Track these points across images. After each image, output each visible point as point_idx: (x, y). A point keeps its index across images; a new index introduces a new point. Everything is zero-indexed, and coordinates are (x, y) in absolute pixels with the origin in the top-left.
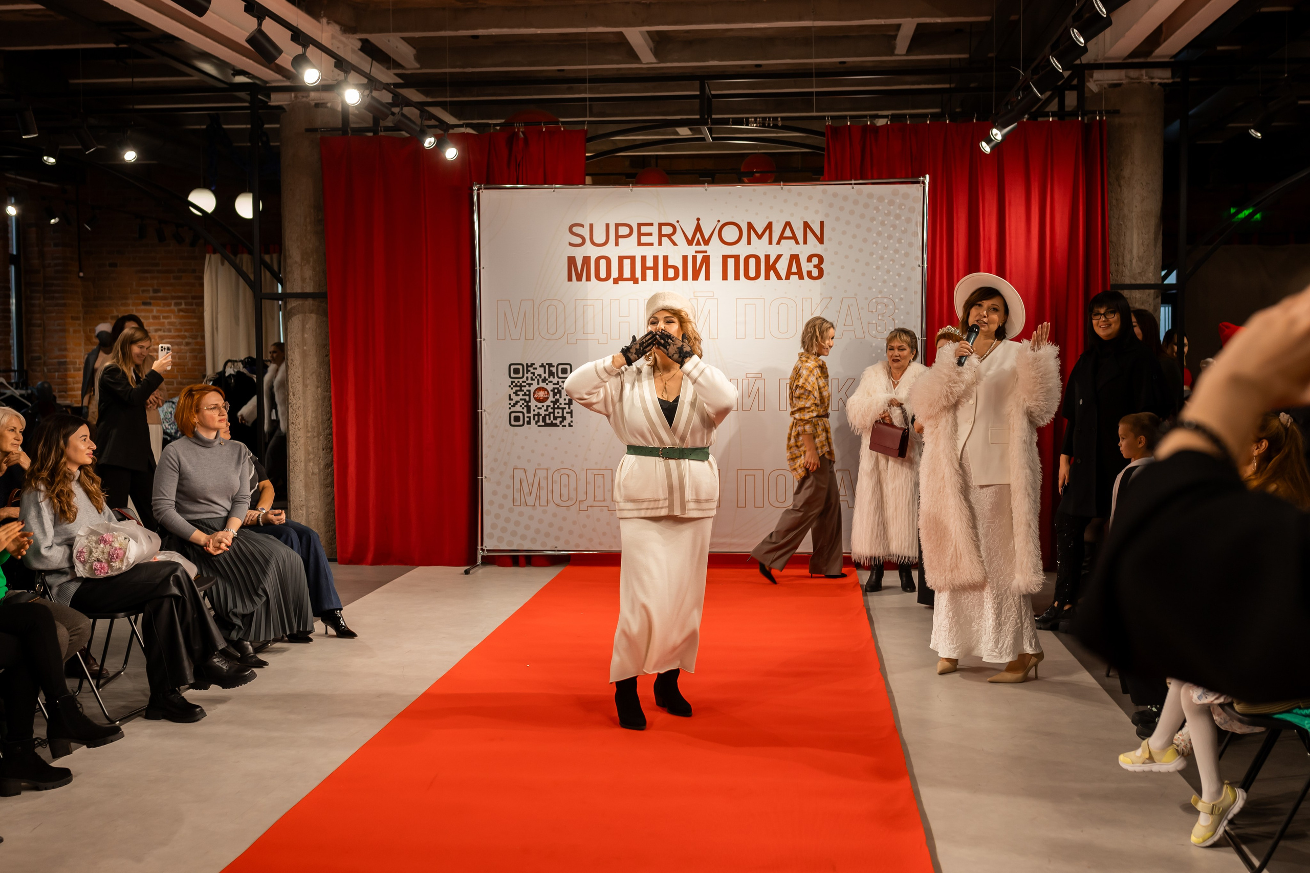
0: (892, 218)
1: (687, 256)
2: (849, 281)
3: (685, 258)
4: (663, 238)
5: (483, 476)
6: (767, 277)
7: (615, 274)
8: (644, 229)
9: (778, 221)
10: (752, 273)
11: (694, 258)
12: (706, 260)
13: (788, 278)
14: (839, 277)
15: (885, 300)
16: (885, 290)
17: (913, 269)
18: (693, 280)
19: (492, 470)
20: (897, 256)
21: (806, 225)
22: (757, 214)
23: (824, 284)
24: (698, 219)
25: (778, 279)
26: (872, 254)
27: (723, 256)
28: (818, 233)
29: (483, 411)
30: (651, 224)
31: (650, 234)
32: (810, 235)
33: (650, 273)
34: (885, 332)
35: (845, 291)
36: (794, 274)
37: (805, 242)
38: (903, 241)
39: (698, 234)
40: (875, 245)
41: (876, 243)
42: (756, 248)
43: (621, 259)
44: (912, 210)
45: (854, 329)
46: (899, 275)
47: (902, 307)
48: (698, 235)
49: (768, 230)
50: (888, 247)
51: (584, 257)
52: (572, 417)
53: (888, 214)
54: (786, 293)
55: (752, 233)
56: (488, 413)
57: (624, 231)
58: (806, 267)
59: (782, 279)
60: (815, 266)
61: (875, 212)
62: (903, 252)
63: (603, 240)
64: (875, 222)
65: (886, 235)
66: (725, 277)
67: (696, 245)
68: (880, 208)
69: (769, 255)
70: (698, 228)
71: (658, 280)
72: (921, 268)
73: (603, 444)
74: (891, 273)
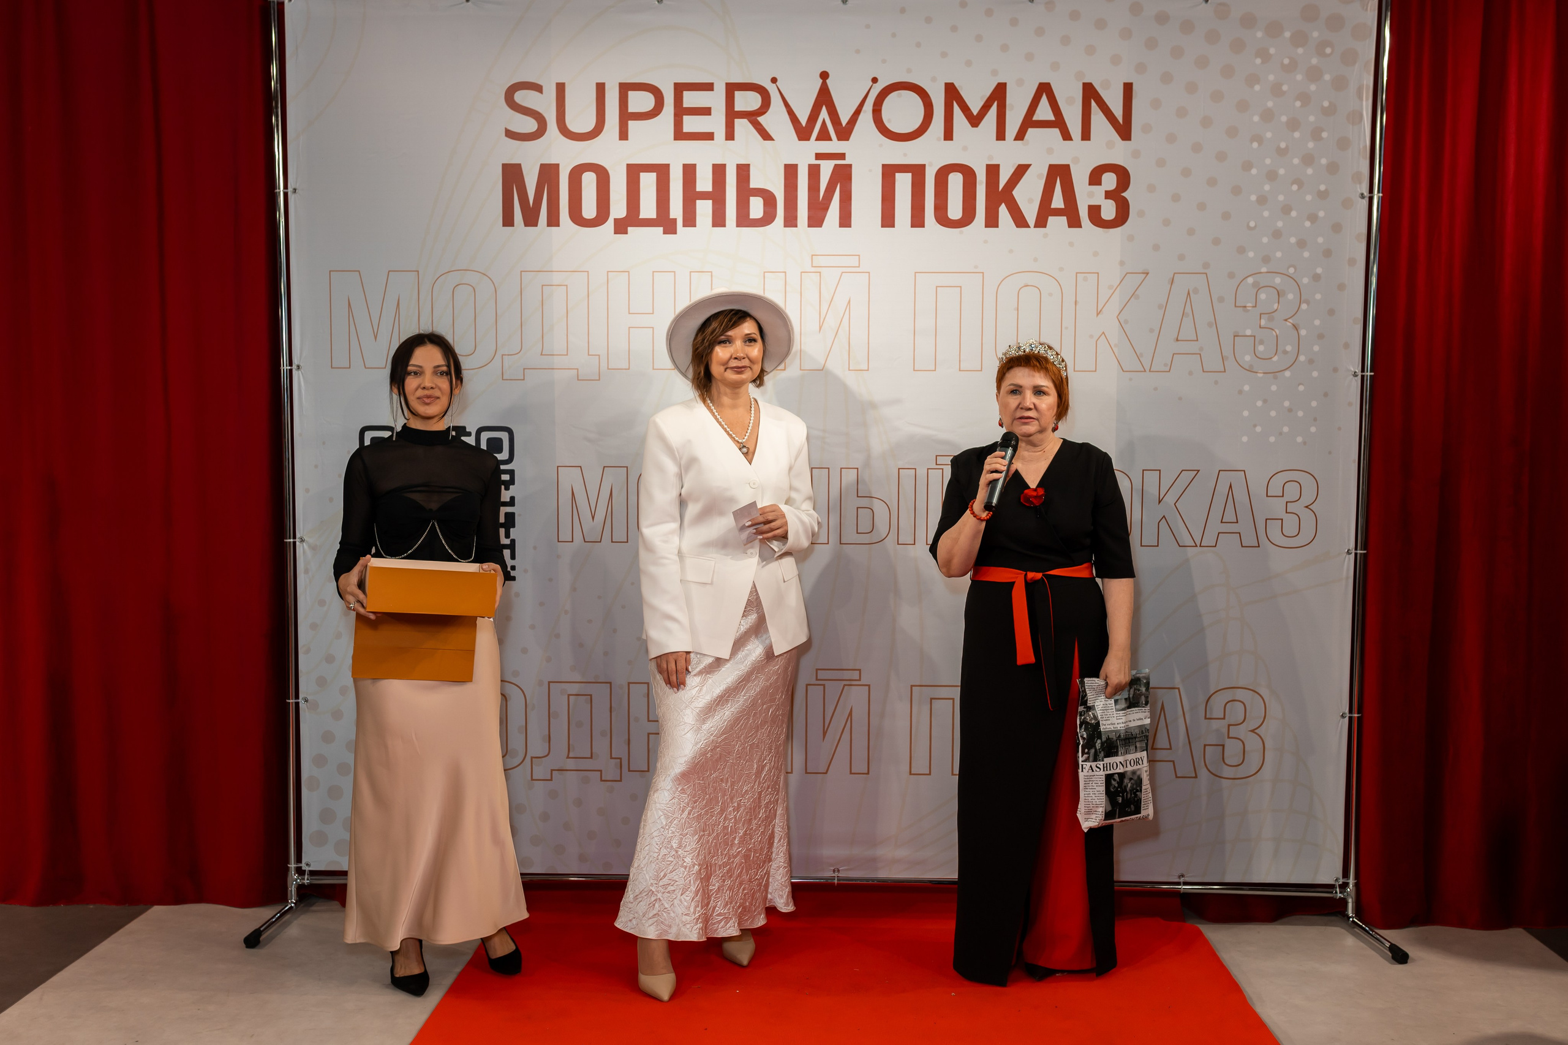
0: (1299, 77)
1: (796, 166)
2: (1191, 232)
3: (791, 171)
4: (737, 121)
5: (301, 696)
6: (992, 221)
7: (618, 208)
8: (691, 99)
9: (1020, 82)
10: (955, 211)
11: (814, 172)
12: (843, 175)
13: (1041, 222)
14: (1167, 222)
15: (1278, 280)
16: (1279, 254)
17: (1347, 204)
18: (810, 226)
19: (322, 682)
20: (1310, 171)
21: (1090, 93)
22: (969, 63)
23: (1131, 238)
24: (824, 75)
25: (1018, 226)
26: (1247, 166)
27: (885, 167)
28: (1118, 113)
29: (297, 540)
30: (708, 87)
31: (706, 111)
32: (1097, 116)
33: (704, 208)
34: (1275, 359)
35: (1181, 257)
36: (1058, 212)
37: (1086, 135)
38: (1324, 135)
39: (824, 109)
40: (1255, 145)
41: (1259, 139)
42: (965, 148)
43: (634, 172)
44: (1348, 58)
45: (1201, 349)
46: (1313, 218)
47: (1318, 296)
48: (824, 114)
49: (996, 104)
50: (1287, 148)
51: (542, 165)
52: (513, 557)
53: (1292, 67)
54: (1036, 260)
55: (957, 111)
56: (309, 546)
57: (641, 102)
58: (1087, 195)
59: (1028, 226)
60: (1108, 195)
61: (1258, 61)
62: (1324, 161)
63: (589, 125)
64: (1257, 88)
65: (1284, 119)
66: (888, 220)
67: (816, 140)
68: (1272, 51)
69: (997, 167)
70: (824, 98)
71: (724, 226)
72: (1365, 202)
73: (590, 621)
74: (1294, 214)
